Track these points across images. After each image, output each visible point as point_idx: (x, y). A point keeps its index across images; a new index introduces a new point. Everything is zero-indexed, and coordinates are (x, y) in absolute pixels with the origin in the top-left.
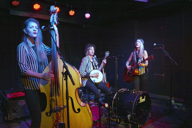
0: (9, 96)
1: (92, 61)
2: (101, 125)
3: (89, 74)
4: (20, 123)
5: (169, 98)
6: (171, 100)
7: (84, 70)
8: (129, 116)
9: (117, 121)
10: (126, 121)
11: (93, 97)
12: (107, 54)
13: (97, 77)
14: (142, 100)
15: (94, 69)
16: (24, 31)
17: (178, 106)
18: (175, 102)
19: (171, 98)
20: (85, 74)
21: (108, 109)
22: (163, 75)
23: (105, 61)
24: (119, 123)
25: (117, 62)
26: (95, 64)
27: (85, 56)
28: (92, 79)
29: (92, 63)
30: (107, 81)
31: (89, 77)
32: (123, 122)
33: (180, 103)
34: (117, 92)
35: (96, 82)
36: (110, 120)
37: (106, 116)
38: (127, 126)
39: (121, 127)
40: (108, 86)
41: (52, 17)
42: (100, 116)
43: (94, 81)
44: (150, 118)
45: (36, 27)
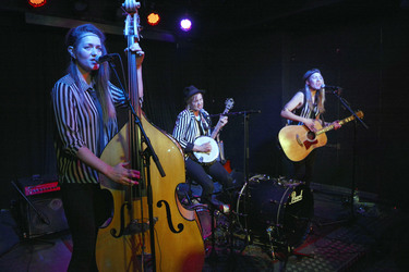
0: (29, 191)
1: (198, 118)
2: (216, 247)
3: (193, 145)
4: (53, 244)
5: (348, 191)
6: (353, 195)
7: (182, 136)
8: (270, 229)
9: (246, 238)
10: (264, 238)
11: (198, 191)
12: (230, 104)
13: (207, 151)
14: (296, 198)
15: (202, 134)
16: (70, 51)
17: (366, 208)
18: (361, 199)
19: (353, 192)
21: (229, 216)
22: (338, 146)
24: (251, 243)
25: (246, 123)
26: (204, 124)
27: (184, 109)
28: (198, 156)
29: (199, 122)
30: (225, 157)
31: (192, 152)
32: (257, 242)
33: (370, 201)
34: (247, 181)
35: (204, 161)
36: (233, 238)
37: (225, 230)
38: (265, 249)
39: (253, 250)
40: (226, 169)
41: (127, 22)
42: (213, 230)
43: (202, 159)
44: (312, 233)
45: (98, 47)
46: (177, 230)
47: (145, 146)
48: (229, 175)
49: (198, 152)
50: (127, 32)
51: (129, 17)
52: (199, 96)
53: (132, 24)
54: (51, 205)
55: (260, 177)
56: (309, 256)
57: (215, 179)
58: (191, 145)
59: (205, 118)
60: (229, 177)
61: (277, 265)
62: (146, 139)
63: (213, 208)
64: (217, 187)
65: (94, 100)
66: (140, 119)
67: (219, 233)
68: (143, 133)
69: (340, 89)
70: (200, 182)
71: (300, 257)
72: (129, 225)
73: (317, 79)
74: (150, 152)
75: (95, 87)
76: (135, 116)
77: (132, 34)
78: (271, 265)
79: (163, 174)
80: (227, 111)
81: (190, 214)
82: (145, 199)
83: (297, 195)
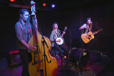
0: (11, 53)
1: (57, 32)
2: (63, 68)
3: (56, 40)
4: (18, 67)
5: (99, 52)
6: (100, 53)
8: (78, 63)
9: (71, 65)
10: (76, 65)
11: (57, 52)
12: (66, 28)
14: (85, 54)
15: (58, 37)
16: (21, 15)
17: (104, 56)
18: (103, 54)
19: (100, 52)
20: (53, 40)
21: (66, 59)
22: (96, 39)
23: (64, 33)
24: (72, 67)
25: (70, 33)
28: (57, 43)
29: (57, 34)
30: (65, 43)
31: (56, 42)
32: (74, 66)
33: (106, 55)
34: (71, 49)
35: (59, 44)
36: (67, 65)
37: (65, 63)
38: (76, 68)
39: (73, 68)
40: (65, 46)
41: (32, 8)
42: (62, 63)
43: (58, 44)
44: (89, 64)
48: (66, 48)
49: (57, 42)
54: (17, 57)
55: (75, 48)
56: (88, 70)
57: (62, 49)
58: (55, 40)
59: (59, 32)
60: (66, 49)
61: (80, 73)
62: (43, 38)
63: (62, 57)
64: (63, 51)
67: (63, 64)
69: (96, 23)
70: (58, 50)
71: (86, 70)
74: (44, 42)
77: (33, 11)
78: (78, 72)
79: (48, 48)
80: (65, 30)
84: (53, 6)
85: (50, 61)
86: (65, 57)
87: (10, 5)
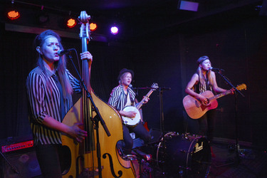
0: (5, 149)
8: (181, 172)
16: (38, 50)
18: (240, 147)
29: (127, 96)
34: (163, 137)
41: (82, 29)
45: (56, 44)
46: (118, 175)
47: (95, 114)
49: (125, 116)
50: (81, 35)
51: (83, 25)
52: (129, 75)
53: (85, 30)
55: (172, 134)
62: (95, 109)
65: (56, 82)
66: (90, 94)
68: (93, 104)
72: (82, 173)
73: (207, 63)
74: (99, 118)
75: (57, 73)
76: (87, 92)
77: (85, 36)
79: (108, 134)
81: (126, 164)
82: (95, 152)
83: (199, 146)
84: (114, 30)
85: (120, 173)
86: (148, 157)
87: (8, 27)
